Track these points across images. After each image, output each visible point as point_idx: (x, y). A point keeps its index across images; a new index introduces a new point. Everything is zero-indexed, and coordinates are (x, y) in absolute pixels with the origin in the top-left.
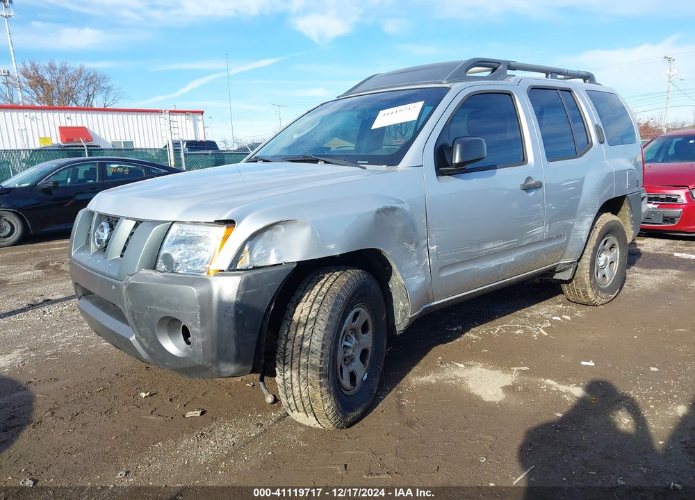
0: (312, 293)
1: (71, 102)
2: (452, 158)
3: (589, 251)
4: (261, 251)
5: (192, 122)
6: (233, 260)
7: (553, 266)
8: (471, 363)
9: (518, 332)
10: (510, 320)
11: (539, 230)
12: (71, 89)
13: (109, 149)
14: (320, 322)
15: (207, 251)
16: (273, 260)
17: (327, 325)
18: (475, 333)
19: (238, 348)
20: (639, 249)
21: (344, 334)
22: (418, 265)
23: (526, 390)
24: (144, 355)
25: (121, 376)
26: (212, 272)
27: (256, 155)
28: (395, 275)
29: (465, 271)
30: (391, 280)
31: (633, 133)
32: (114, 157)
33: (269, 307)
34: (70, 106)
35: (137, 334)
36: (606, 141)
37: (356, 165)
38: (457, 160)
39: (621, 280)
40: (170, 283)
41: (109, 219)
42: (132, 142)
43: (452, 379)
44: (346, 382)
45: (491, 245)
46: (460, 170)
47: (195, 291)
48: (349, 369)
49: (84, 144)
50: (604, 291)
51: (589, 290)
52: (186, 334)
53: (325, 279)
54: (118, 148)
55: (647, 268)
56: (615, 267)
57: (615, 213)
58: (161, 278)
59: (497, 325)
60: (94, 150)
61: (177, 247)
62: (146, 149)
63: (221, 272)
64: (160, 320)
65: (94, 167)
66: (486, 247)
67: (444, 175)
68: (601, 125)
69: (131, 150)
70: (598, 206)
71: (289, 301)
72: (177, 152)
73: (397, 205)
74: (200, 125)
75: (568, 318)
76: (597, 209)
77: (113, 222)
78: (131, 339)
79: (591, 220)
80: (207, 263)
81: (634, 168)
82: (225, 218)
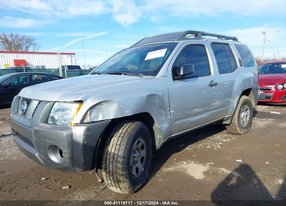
0: (119, 133)
1: (19, 49)
2: (179, 73)
3: (237, 111)
4: (95, 114)
5: (70, 58)
6: (82, 119)
7: (223, 118)
8: (189, 161)
9: (208, 147)
10: (204, 141)
11: (216, 103)
12: (20, 44)
13: (34, 69)
14: (122, 146)
15: (71, 115)
16: (100, 119)
17: (125, 147)
18: (190, 148)
19: (84, 159)
20: (256, 110)
21: (133, 151)
22: (166, 119)
23: (213, 173)
24: (42, 162)
25: (34, 170)
26: (73, 125)
27: (95, 71)
28: (156, 123)
29: (185, 121)
30: (154, 126)
31: (254, 62)
32: (36, 72)
33: (99, 140)
34: (19, 51)
35: (39, 153)
36: (243, 66)
37: (138, 75)
38: (182, 73)
39: (250, 123)
40: (54, 129)
41: (27, 100)
42: (45, 66)
43: (181, 169)
44: (134, 172)
45: (196, 110)
46: (183, 78)
47: (65, 133)
48: (135, 167)
49: (23, 67)
50: (243, 128)
51: (238, 128)
52: (61, 153)
53: (125, 126)
54: (38, 68)
55: (260, 118)
56: (248, 118)
57: (247, 95)
58: (50, 127)
59: (199, 144)
60: (27, 69)
61: (57, 113)
62: (51, 69)
63: (77, 125)
64: (49, 146)
65: (27, 76)
66: (194, 111)
67: (176, 80)
68: (241, 59)
69: (44, 69)
70: (241, 93)
71: (108, 136)
72: (63, 70)
73: (156, 93)
74: (73, 59)
75: (229, 140)
76: (240, 94)
77: (29, 101)
78: (36, 155)
79: (238, 98)
80: (71, 120)
81: (255, 77)
82: (78, 100)
